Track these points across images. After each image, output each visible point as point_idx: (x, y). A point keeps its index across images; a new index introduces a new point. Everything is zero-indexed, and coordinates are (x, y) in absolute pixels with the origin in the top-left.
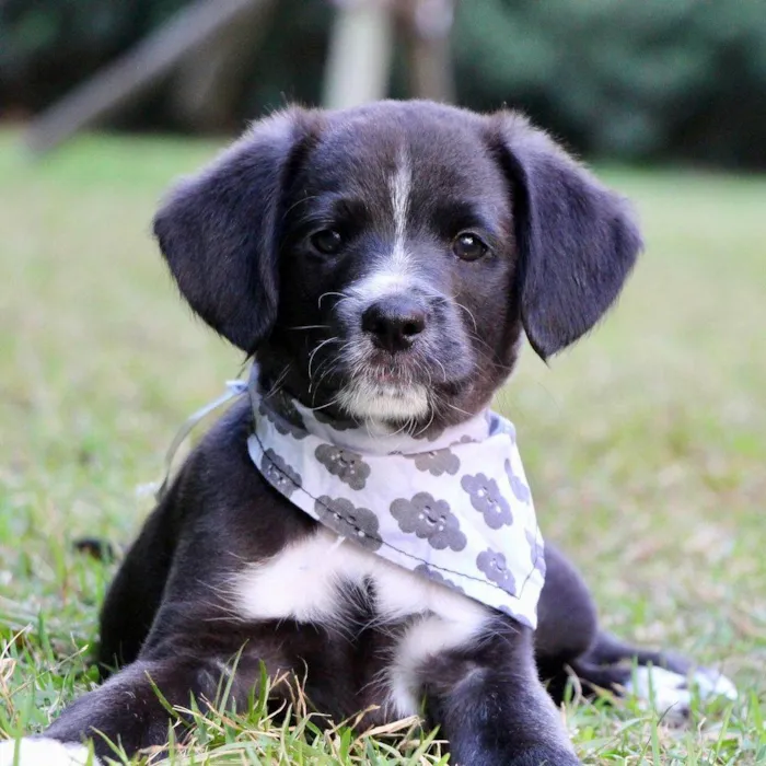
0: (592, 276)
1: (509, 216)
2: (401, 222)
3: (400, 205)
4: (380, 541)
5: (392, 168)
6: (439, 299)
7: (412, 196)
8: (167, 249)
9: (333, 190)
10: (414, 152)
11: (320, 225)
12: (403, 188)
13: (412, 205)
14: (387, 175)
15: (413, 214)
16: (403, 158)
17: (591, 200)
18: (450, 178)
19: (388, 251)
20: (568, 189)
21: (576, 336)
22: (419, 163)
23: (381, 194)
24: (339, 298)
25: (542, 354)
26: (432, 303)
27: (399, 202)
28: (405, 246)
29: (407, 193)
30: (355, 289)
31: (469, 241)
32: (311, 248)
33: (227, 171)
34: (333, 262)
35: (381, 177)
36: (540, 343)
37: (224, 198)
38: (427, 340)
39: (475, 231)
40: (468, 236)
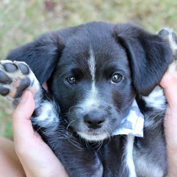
3: (93, 69)
7: (96, 66)
10: (95, 49)
12: (93, 63)
13: (96, 69)
14: (87, 59)
15: (97, 73)
16: (91, 52)
23: (86, 66)
27: (92, 69)
28: (96, 84)
29: (94, 65)
35: (85, 60)
38: (106, 124)
39: (117, 72)
40: (115, 74)
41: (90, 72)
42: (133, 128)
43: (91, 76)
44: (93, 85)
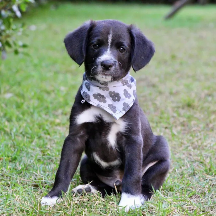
0: (145, 57)
1: (130, 44)
2: (110, 45)
3: (110, 41)
4: (90, 101)
5: (109, 33)
6: (116, 61)
7: (112, 40)
8: (66, 45)
9: (97, 37)
10: (114, 31)
11: (94, 43)
14: (108, 35)
15: (112, 43)
16: (111, 32)
17: (147, 42)
18: (120, 37)
19: (106, 50)
20: (143, 40)
21: (141, 68)
22: (114, 33)
24: (97, 59)
25: (135, 71)
26: (114, 62)
28: (110, 49)
30: (100, 58)
31: (122, 49)
32: (93, 47)
33: (78, 31)
34: (96, 51)
35: (106, 35)
36: (135, 69)
37: (77, 36)
38: (112, 69)
39: (123, 47)
40: (122, 48)
41: (108, 42)
42: (116, 113)
43: (108, 45)
44: (109, 50)
